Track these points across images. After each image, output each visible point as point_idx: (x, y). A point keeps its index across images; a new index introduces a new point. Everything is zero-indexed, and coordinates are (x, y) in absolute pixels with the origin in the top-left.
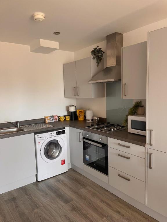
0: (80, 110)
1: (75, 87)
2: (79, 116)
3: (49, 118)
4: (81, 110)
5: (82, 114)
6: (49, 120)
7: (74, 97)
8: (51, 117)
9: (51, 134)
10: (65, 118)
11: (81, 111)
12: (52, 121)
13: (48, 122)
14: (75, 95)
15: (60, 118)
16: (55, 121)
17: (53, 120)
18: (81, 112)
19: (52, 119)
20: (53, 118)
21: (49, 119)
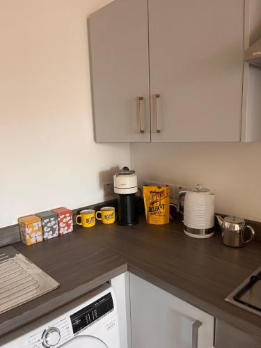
0: (154, 189)
1: (141, 99)
2: (150, 210)
3: (37, 225)
4: (160, 188)
5: (163, 202)
6: (40, 233)
7: (138, 138)
8: (46, 221)
9: (45, 334)
10: (99, 215)
11: (157, 191)
12: (49, 236)
13: (33, 241)
14: (142, 132)
15: (79, 219)
16: (64, 231)
17: (53, 230)
18: (160, 194)
19: (52, 227)
20: (53, 223)
21: (36, 228)
